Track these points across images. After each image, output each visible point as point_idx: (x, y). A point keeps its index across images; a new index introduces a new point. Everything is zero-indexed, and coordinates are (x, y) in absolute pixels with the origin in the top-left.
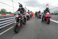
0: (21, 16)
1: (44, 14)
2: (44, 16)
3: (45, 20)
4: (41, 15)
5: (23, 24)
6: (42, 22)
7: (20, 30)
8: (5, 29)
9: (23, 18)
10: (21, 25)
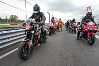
1: (83, 25)
2: (82, 29)
4: (76, 27)
6: (78, 39)
7: (33, 53)
9: (40, 32)
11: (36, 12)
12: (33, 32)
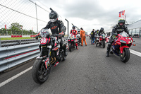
0: (54, 41)
1: (114, 37)
2: (112, 42)
3: (117, 51)
4: (105, 40)
5: (59, 60)
6: (108, 56)
8: (14, 71)
9: (59, 46)
10: (53, 64)
11: (53, 20)
12: (50, 47)
